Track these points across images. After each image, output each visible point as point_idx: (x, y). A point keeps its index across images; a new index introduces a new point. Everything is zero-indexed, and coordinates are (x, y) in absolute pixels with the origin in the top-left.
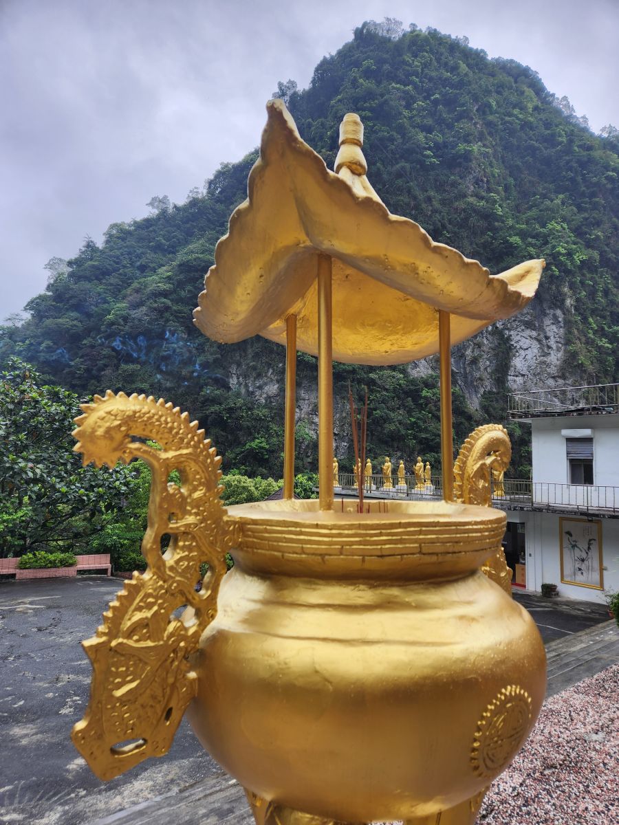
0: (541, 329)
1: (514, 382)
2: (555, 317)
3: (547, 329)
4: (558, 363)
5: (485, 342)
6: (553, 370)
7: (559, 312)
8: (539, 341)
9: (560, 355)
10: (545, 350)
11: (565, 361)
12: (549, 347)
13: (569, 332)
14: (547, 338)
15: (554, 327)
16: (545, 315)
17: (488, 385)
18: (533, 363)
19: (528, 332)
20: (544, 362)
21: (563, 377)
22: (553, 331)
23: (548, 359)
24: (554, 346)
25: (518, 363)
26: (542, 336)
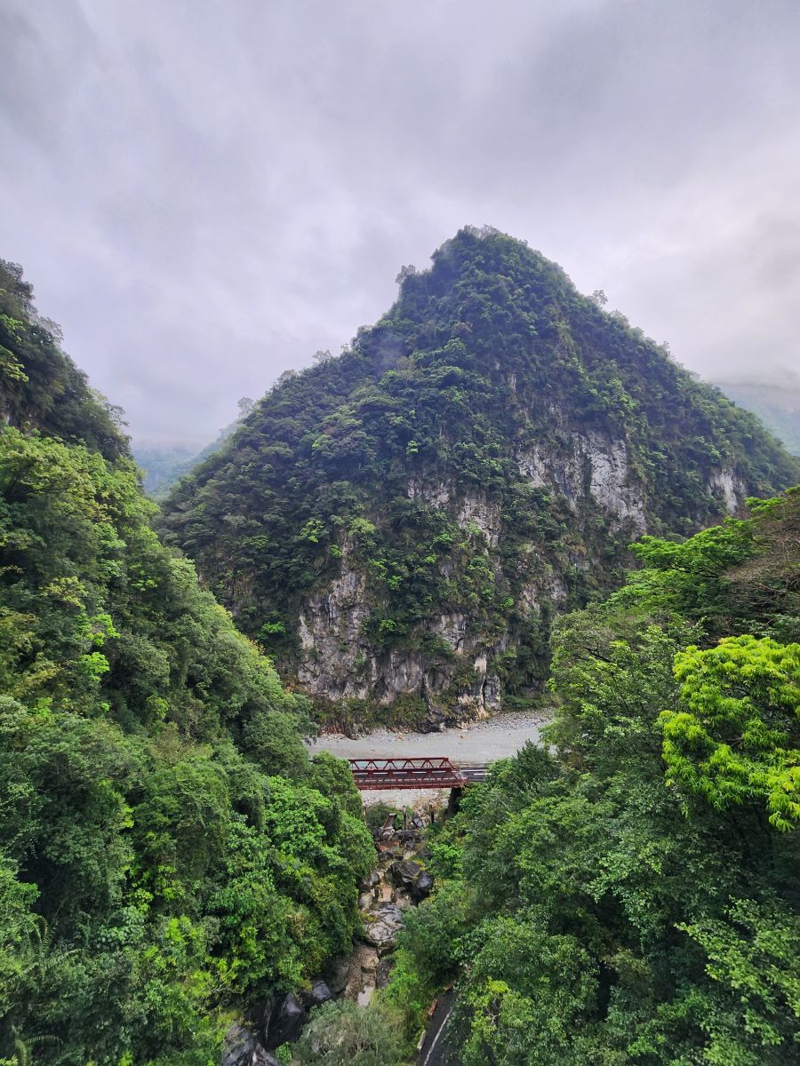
0: (610, 453)
1: (595, 491)
2: (620, 445)
3: (614, 453)
4: (623, 477)
5: (576, 461)
6: (620, 482)
7: (622, 442)
8: (609, 461)
9: (623, 471)
10: (614, 467)
11: (628, 475)
12: (616, 466)
13: (629, 455)
14: (614, 459)
15: (619, 452)
16: (613, 443)
17: (580, 492)
18: (607, 476)
19: (602, 455)
20: (614, 476)
21: (627, 486)
22: (619, 455)
23: (616, 474)
24: (620, 465)
25: (596, 476)
26: (611, 459)
